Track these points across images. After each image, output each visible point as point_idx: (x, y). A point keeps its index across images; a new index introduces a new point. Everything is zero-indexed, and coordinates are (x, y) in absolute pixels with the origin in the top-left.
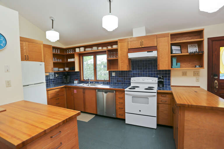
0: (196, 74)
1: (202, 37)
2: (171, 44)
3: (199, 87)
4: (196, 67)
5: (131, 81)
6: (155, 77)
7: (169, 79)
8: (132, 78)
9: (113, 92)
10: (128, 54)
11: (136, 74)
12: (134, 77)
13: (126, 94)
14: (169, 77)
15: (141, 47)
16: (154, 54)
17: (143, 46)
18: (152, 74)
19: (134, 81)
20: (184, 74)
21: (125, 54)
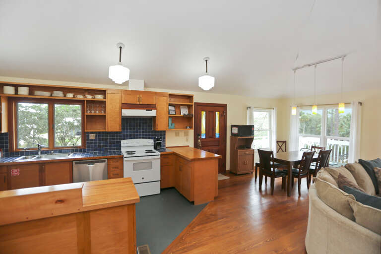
0: (186, 134)
1: (192, 101)
2: (169, 104)
3: (188, 146)
4: (186, 128)
5: (122, 145)
6: (149, 138)
7: (164, 141)
8: (122, 141)
9: (104, 161)
10: (123, 110)
11: (127, 135)
12: (124, 139)
13: (126, 161)
14: (164, 138)
15: (138, 103)
16: (153, 113)
17: (141, 103)
18: (146, 135)
19: (126, 145)
20: (177, 134)
21: (118, 109)
